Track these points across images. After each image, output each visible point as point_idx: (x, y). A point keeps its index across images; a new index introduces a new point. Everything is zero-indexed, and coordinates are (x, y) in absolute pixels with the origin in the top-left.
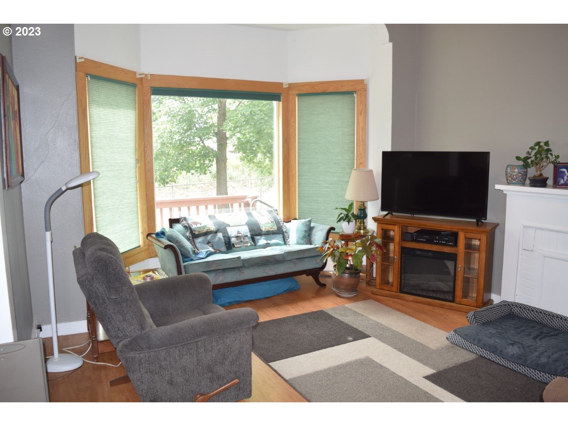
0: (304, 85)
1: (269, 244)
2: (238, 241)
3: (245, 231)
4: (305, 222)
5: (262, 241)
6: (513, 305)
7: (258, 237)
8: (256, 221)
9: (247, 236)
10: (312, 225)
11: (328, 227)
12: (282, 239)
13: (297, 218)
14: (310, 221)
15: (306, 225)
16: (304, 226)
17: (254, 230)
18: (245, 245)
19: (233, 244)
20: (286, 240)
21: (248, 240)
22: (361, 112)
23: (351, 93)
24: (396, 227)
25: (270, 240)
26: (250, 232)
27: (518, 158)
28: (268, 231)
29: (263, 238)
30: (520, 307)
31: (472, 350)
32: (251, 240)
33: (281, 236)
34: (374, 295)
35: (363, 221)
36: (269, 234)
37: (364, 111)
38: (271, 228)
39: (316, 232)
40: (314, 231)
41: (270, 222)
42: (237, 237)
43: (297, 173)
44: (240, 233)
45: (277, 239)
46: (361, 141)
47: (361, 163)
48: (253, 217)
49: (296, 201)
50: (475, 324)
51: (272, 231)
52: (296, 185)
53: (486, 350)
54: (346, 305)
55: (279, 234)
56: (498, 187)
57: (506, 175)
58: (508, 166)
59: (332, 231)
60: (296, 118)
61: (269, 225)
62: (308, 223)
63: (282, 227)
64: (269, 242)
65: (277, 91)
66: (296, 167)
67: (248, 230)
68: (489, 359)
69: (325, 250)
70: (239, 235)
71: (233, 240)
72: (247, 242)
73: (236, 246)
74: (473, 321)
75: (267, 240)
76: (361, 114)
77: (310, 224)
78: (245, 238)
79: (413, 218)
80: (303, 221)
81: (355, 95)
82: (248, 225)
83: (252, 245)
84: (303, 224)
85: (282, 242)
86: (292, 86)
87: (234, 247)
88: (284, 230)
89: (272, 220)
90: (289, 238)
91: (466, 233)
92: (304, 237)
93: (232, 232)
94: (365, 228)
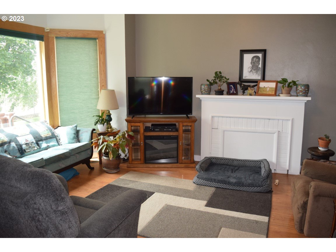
0: (60, 31)
1: (49, 146)
2: (28, 147)
3: (31, 139)
4: (73, 127)
5: (44, 145)
6: (212, 158)
7: (41, 142)
8: (36, 131)
9: (33, 142)
10: (78, 129)
11: (91, 129)
12: (56, 141)
13: (60, 126)
14: (76, 127)
15: (74, 129)
16: (73, 130)
17: (37, 137)
18: (33, 149)
19: (25, 150)
20: (59, 142)
21: (34, 145)
22: (102, 52)
23: (95, 39)
24: (141, 124)
25: (49, 143)
26: (34, 139)
27: (208, 80)
28: (46, 137)
29: (44, 142)
30: (216, 159)
31: (212, 186)
32: (36, 145)
33: (55, 139)
34: (129, 168)
35: (110, 123)
36: (47, 139)
37: (103, 52)
38: (48, 134)
39: (82, 133)
40: (80, 132)
41: (46, 130)
42: (26, 144)
43: (58, 94)
44: (28, 141)
45: (53, 142)
46: (102, 71)
47: (103, 86)
48: (31, 127)
49: (58, 114)
50: (202, 172)
51: (49, 136)
52: (57, 102)
53: (220, 184)
54: (120, 178)
55: (54, 138)
56: (197, 96)
57: (201, 89)
58: (202, 85)
59: (94, 131)
60: (55, 54)
61: (45, 133)
62: (75, 128)
63: (54, 132)
64: (48, 144)
65: (40, 33)
66: (57, 89)
67: (33, 138)
68: (223, 188)
69: (99, 144)
70: (27, 142)
71: (24, 147)
72: (34, 147)
73: (27, 151)
74: (201, 170)
75: (47, 143)
76: (101, 54)
77: (77, 128)
78: (32, 144)
79: (145, 117)
80: (71, 127)
81: (97, 41)
82: (32, 134)
83: (38, 149)
84: (72, 129)
85: (56, 144)
86: (52, 31)
87: (26, 152)
88: (56, 135)
89: (47, 129)
90: (60, 140)
91: (183, 123)
92: (74, 138)
93: (22, 141)
94: (111, 127)
